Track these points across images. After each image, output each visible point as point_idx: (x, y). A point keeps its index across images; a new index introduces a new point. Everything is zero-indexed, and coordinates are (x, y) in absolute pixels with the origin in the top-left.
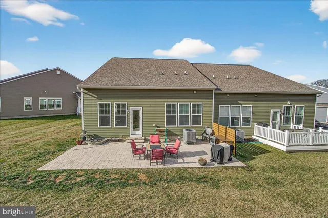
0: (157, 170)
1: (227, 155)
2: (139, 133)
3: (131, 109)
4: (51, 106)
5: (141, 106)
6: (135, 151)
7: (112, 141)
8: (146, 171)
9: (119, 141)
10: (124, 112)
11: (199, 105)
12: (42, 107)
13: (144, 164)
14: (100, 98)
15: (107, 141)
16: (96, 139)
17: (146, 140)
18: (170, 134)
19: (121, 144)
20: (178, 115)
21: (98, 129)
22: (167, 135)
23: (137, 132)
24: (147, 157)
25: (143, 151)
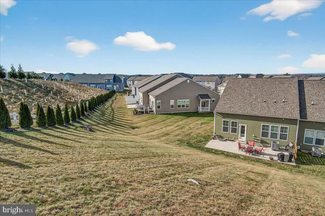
0: (248, 157)
1: (286, 159)
2: (244, 139)
3: (240, 125)
4: (183, 106)
5: (246, 124)
6: (240, 147)
7: (228, 140)
8: (243, 156)
9: (232, 141)
10: (236, 126)
11: (286, 128)
12: (179, 106)
13: (243, 153)
14: (224, 118)
15: (226, 140)
16: (221, 138)
17: (247, 143)
18: (262, 142)
19: (233, 142)
20: (270, 132)
21: (222, 133)
22: (261, 143)
23: (243, 138)
24: (245, 151)
25: (244, 148)
